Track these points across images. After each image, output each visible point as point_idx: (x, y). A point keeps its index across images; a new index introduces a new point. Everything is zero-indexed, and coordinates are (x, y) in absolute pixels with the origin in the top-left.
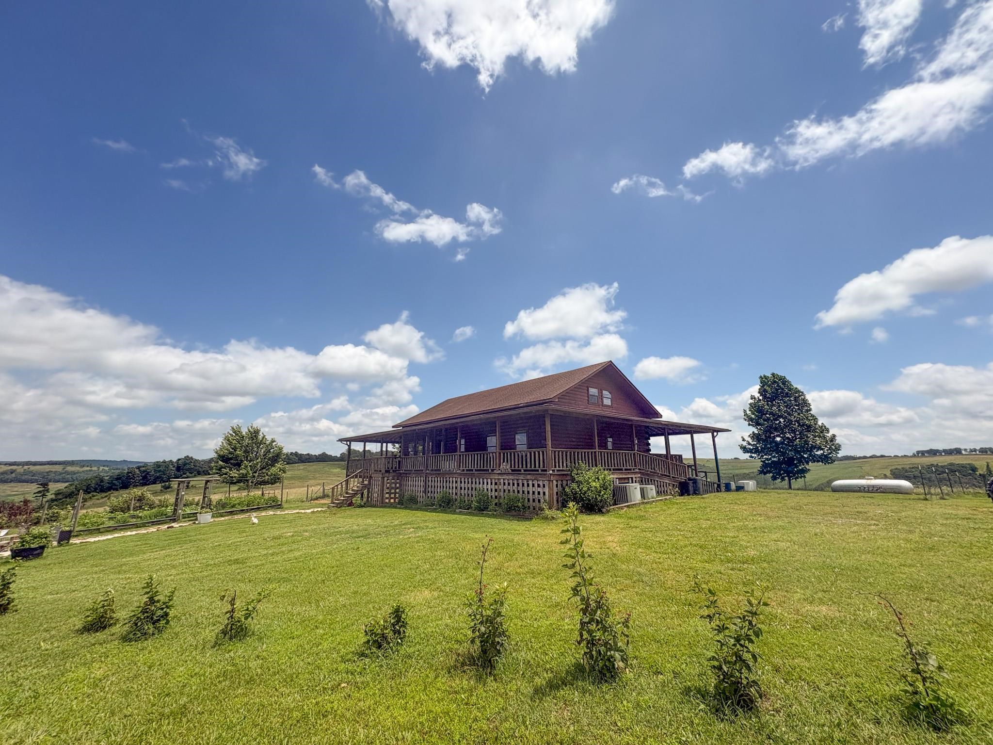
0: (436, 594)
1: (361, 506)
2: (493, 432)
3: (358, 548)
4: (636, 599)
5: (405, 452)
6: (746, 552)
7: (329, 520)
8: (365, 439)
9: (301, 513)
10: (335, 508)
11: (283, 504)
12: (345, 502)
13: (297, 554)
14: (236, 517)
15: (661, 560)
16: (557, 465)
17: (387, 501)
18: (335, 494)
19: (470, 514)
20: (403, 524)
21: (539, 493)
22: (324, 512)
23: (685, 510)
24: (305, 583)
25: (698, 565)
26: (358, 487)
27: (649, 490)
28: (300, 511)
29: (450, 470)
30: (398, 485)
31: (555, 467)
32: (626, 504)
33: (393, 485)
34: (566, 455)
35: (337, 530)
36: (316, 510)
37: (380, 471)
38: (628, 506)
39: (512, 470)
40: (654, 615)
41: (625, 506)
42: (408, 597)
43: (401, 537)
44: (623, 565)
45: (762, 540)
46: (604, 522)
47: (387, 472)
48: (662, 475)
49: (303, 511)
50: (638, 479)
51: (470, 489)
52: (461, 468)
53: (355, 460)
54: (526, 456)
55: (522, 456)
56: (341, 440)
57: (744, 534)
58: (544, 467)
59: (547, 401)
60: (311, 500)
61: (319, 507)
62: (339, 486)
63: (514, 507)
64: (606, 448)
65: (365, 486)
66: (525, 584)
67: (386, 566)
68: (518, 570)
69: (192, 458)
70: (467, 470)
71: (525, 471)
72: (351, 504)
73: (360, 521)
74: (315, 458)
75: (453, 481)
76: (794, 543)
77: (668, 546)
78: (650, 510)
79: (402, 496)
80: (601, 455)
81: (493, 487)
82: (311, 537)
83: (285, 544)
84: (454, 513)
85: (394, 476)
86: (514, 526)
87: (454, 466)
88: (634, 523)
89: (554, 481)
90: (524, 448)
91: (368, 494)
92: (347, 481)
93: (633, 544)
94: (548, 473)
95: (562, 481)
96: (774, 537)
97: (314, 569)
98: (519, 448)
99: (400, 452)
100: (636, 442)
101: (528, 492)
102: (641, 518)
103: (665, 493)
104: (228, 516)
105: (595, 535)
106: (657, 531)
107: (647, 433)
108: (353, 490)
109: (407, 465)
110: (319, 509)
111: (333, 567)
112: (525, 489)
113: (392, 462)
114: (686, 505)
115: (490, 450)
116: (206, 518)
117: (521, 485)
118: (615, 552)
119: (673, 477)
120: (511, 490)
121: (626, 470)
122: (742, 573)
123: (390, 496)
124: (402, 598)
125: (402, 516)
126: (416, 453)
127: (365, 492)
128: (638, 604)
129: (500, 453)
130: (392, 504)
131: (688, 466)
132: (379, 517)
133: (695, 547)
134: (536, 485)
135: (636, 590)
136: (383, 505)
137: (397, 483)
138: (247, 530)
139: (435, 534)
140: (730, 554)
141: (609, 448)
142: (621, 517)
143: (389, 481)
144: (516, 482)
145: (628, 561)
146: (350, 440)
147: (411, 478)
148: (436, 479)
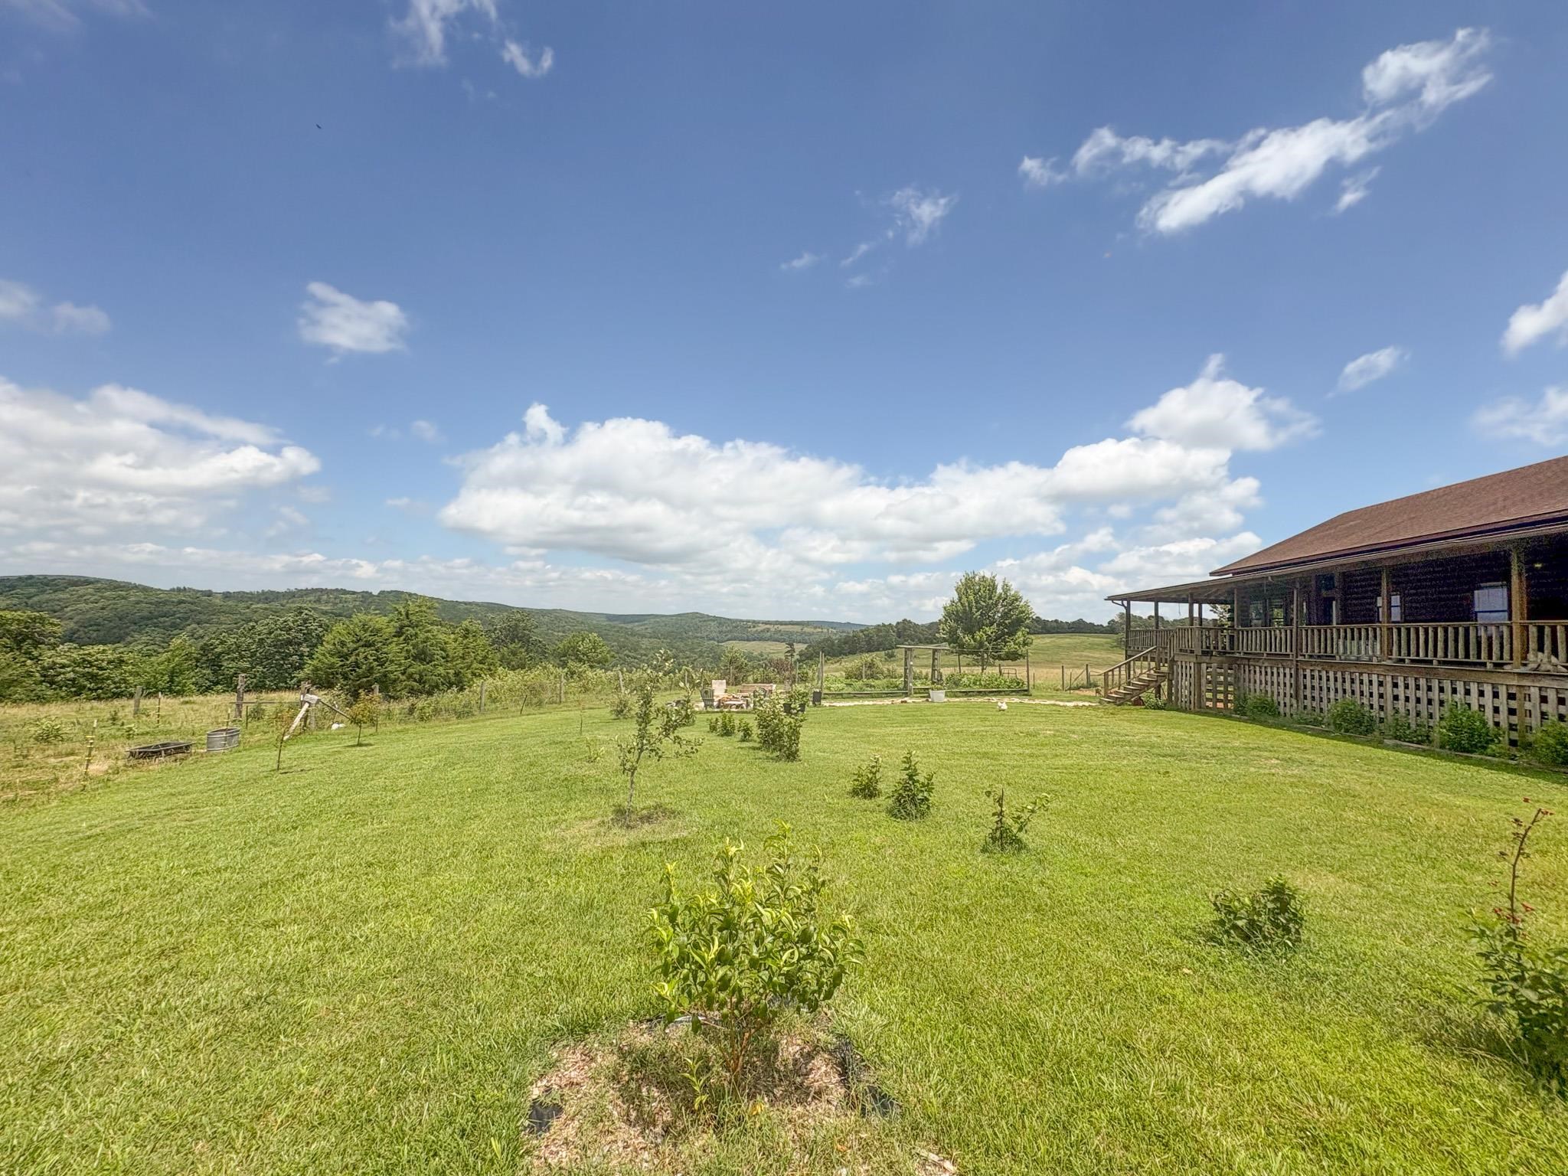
1: (1157, 707)
2: (1498, 578)
3: (1168, 772)
5: (1241, 619)
7: (1106, 722)
8: (1157, 597)
10: (1114, 705)
11: (1031, 689)
12: (1128, 697)
13: (1066, 762)
14: (973, 699)
17: (1209, 704)
18: (1110, 683)
19: (1428, 754)
20: (1253, 749)
26: (1149, 676)
28: (1058, 703)
29: (1361, 659)
30: (1231, 679)
33: (1221, 679)
35: (1123, 738)
37: (1192, 652)
47: (1204, 653)
51: (1425, 701)
53: (1140, 631)
56: (1112, 599)
60: (1070, 689)
61: (1085, 701)
62: (1116, 672)
65: (1163, 676)
69: (910, 622)
70: (1413, 661)
72: (1138, 702)
73: (1161, 730)
74: (1066, 627)
75: (1371, 681)
79: (1241, 698)
81: (1503, 703)
82: (1082, 742)
85: (1222, 662)
87: (1374, 651)
91: (1170, 689)
92: (1129, 666)
99: (1231, 619)
104: (963, 696)
108: (1140, 680)
109: (1251, 643)
110: (1087, 704)
113: (1216, 637)
115: (1486, 618)
116: (939, 696)
123: (1215, 696)
125: (1243, 734)
126: (1269, 622)
127: (1165, 685)
129: (1525, 627)
130: (1220, 710)
132: (1197, 729)
136: (1201, 710)
137: (1230, 675)
138: (990, 718)
143: (1211, 670)
146: (1127, 599)
147: (1260, 667)
148: (1324, 674)
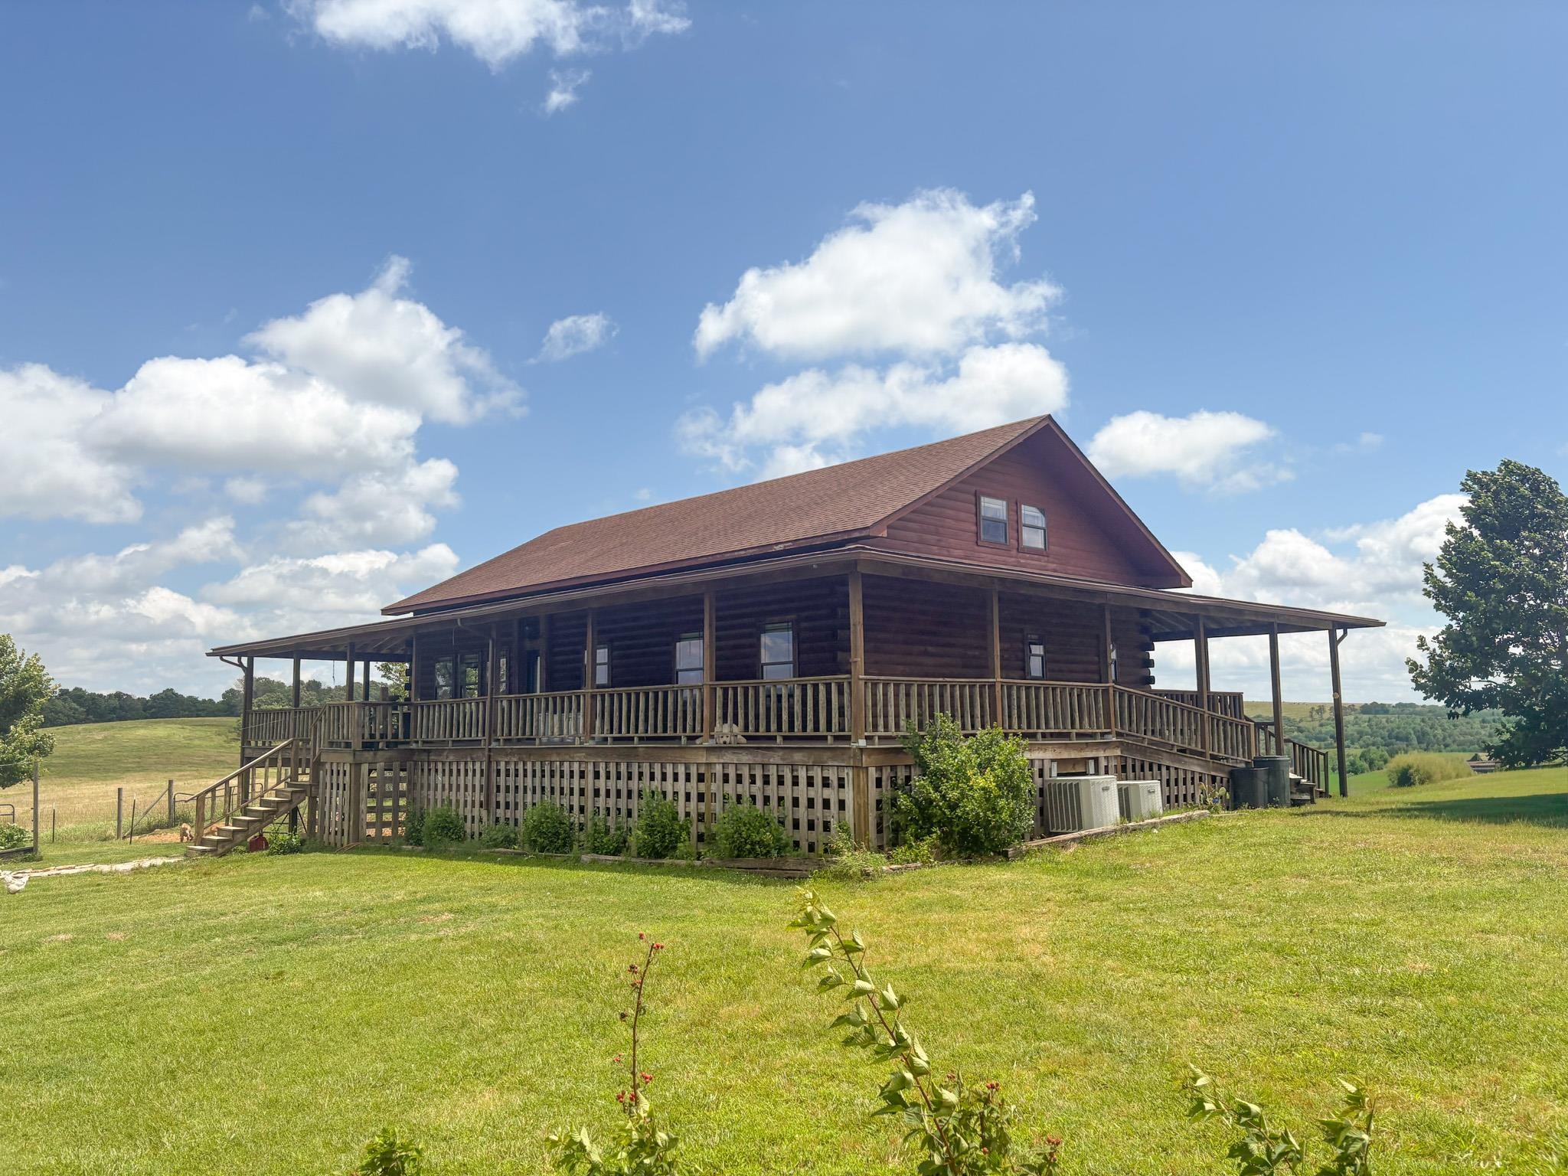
0: (516, 1100)
1: (290, 850)
2: (694, 628)
3: (281, 973)
4: (1091, 1098)
5: (423, 686)
6: (1402, 964)
7: (190, 893)
8: (298, 649)
9: (101, 873)
10: (210, 857)
11: (40, 847)
12: (239, 837)
13: (88, 995)
15: (1167, 989)
16: (881, 722)
17: (372, 832)
18: (208, 815)
19: (623, 867)
20: (421, 901)
21: (826, 804)
22: (174, 869)
23: (1239, 849)
24: (115, 1080)
25: (1271, 1002)
26: (278, 793)
27: (1143, 793)
28: (96, 868)
29: (562, 741)
30: (403, 786)
31: (875, 727)
32: (1076, 835)
33: (389, 787)
34: (908, 695)
35: (214, 922)
36: (146, 863)
37: (348, 745)
38: (1081, 840)
39: (749, 738)
40: (1137, 1141)
41: (1074, 840)
42: (432, 1111)
43: (413, 937)
44: (1060, 1006)
45: (1448, 930)
46: (1011, 885)
47: (368, 746)
48: (1183, 751)
49: (106, 868)
50: (1113, 763)
51: (624, 794)
52: (597, 734)
53: (267, 712)
54: (791, 696)
55: (779, 697)
56: (220, 653)
57: (1399, 915)
58: (842, 729)
59: (857, 535)
60: (131, 834)
61: (156, 856)
62: (220, 792)
63: (753, 844)
64: (1024, 671)
65: (301, 791)
66: (778, 1064)
67: (368, 1024)
68: (760, 1027)
70: (615, 739)
71: (785, 738)
72: (258, 844)
73: (287, 893)
75: (572, 772)
76: (1533, 937)
77: (1187, 950)
78: (1144, 849)
79: (417, 817)
80: (1009, 696)
81: (693, 787)
82: (132, 944)
83: (52, 965)
84: (576, 864)
85: (392, 759)
86: (751, 901)
87: (577, 729)
88: (1094, 887)
89: (872, 771)
90: (786, 673)
91: (312, 813)
92: (245, 778)
93: (1091, 947)
94: (854, 745)
95: (893, 768)
96: (1482, 920)
97: (143, 1038)
98: (770, 674)
99: (408, 687)
100: (1114, 655)
101: (796, 802)
102: (1117, 872)
103: (1188, 800)
105: (985, 924)
106: (1159, 909)
107: (1145, 630)
108: (263, 803)
109: (432, 724)
110: (159, 861)
111: (201, 1032)
112: (787, 791)
113: (385, 717)
114: (1245, 836)
115: (684, 679)
117: (774, 780)
118: (1038, 968)
119: (1213, 757)
120: (746, 797)
121: (1079, 735)
122: (1387, 1021)
123: (379, 817)
124: (414, 1116)
126: (458, 691)
127: (303, 806)
128: (1096, 1111)
129: (714, 690)
130: (385, 841)
131: (1258, 726)
133: (1262, 954)
134: (818, 781)
135: (1091, 1073)
136: (359, 844)
137: (401, 780)
139: (517, 927)
140: (1357, 971)
141: (1033, 674)
142: (1058, 869)
143: (375, 772)
144: (758, 773)
145: (1074, 992)
146: (250, 652)
147: (443, 764)
148: (520, 767)
